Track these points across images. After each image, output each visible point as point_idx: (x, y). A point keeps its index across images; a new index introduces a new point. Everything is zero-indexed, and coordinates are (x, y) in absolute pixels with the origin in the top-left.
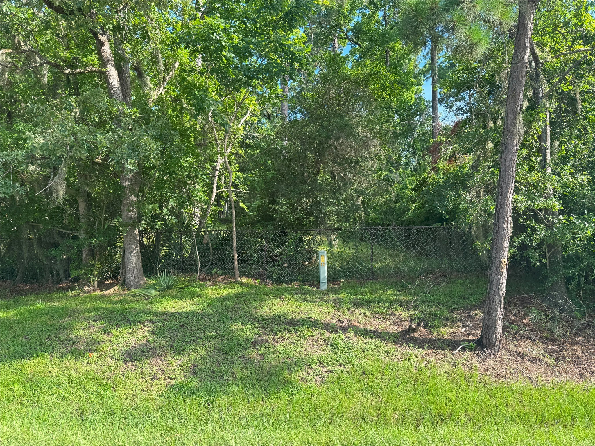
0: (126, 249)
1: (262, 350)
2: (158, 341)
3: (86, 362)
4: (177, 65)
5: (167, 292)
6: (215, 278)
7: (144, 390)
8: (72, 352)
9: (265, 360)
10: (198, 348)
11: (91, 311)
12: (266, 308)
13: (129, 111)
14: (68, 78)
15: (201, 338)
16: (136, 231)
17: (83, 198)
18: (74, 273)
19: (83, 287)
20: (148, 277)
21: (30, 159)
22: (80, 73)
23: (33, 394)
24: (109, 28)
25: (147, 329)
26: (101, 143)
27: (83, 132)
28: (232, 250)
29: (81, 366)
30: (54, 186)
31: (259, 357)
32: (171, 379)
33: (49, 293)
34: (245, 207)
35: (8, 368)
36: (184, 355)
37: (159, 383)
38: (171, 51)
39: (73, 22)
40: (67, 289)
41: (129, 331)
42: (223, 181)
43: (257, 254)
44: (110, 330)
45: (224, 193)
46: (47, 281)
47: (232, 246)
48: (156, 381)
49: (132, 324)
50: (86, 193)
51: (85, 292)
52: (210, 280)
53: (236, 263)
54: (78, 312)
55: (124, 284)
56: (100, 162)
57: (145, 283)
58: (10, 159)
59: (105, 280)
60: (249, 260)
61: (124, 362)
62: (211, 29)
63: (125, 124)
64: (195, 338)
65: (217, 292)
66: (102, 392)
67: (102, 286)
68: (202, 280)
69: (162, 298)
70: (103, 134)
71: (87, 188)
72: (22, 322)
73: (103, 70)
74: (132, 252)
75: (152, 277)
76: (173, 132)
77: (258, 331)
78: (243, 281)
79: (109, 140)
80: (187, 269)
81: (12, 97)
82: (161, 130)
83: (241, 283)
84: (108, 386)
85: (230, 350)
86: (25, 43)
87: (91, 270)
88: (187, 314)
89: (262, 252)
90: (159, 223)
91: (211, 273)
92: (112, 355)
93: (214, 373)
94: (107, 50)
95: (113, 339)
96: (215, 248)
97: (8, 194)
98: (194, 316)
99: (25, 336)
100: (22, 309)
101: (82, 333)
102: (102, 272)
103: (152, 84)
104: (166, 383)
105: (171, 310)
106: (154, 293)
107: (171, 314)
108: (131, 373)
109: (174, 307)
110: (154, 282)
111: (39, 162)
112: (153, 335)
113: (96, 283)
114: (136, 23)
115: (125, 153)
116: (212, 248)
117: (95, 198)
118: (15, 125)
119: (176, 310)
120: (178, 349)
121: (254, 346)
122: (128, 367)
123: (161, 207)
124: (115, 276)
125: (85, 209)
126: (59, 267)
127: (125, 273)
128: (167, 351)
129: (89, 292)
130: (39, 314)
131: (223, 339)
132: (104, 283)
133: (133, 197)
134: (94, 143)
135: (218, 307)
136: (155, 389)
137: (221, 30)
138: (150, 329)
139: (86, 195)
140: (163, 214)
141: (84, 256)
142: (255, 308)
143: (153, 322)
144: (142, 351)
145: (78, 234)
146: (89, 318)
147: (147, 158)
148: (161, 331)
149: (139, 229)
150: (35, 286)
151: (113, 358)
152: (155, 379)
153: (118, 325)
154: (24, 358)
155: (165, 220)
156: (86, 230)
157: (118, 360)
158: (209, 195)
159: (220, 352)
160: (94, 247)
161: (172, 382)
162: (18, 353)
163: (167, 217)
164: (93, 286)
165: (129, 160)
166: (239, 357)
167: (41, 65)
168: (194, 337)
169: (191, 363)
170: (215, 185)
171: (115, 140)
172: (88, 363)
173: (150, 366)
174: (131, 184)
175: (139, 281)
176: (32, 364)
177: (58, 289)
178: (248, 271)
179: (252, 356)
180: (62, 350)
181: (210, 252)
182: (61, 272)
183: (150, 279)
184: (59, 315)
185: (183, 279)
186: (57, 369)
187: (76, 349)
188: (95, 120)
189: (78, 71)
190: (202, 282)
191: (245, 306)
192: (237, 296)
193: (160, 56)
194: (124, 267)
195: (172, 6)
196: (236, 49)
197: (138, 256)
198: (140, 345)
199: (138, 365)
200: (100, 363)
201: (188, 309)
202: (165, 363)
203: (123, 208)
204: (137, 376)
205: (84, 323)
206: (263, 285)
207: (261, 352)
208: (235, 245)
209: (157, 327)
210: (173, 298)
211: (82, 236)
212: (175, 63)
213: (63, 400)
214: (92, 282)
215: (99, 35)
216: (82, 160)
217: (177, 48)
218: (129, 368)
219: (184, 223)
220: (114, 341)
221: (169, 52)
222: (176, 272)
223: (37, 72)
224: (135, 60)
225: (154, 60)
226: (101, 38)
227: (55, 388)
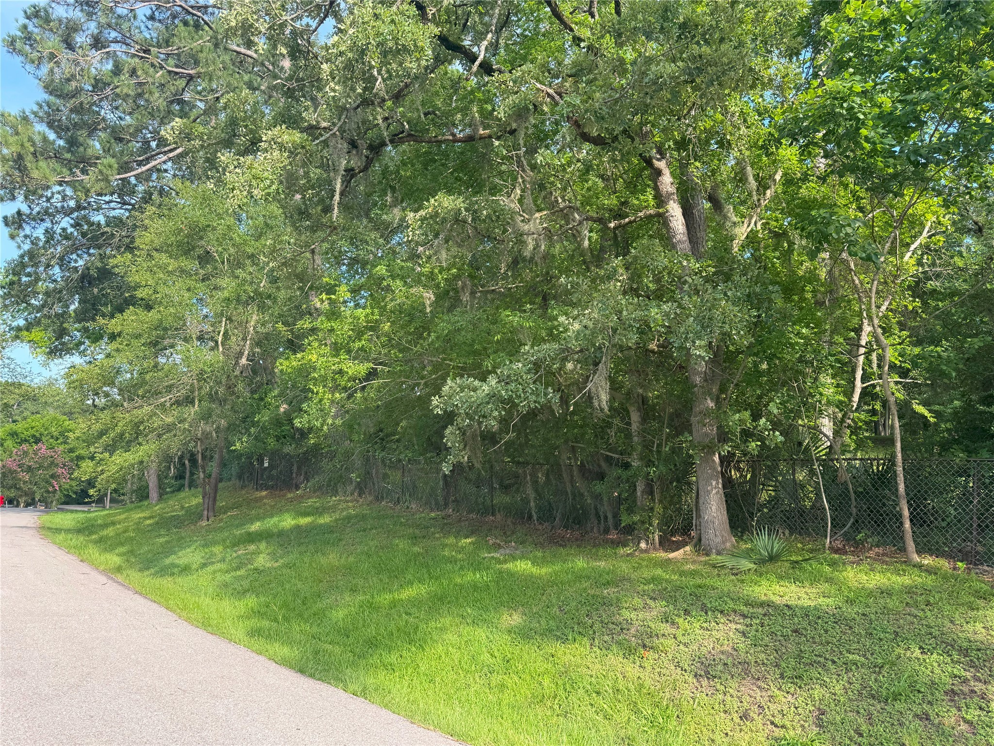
0: (700, 487)
1: (972, 714)
2: (752, 651)
3: (638, 663)
4: (778, 177)
5: (770, 566)
6: (863, 550)
7: (727, 734)
8: (619, 643)
9: (979, 737)
10: (828, 680)
11: (648, 582)
12: (979, 626)
13: (698, 265)
14: (615, 233)
15: (834, 662)
16: (716, 458)
17: (636, 405)
18: (625, 520)
19: (639, 543)
20: (739, 537)
21: (565, 355)
22: (630, 222)
23: (567, 698)
24: (669, 146)
25: (734, 626)
26: (655, 320)
27: (630, 307)
28: (897, 496)
29: (632, 669)
30: (594, 390)
31: (964, 727)
32: (776, 726)
33: (594, 546)
34: (926, 413)
35: (538, 651)
36: (800, 687)
37: (753, 728)
38: (766, 156)
39: (617, 153)
40: (616, 544)
41: (705, 625)
42: (875, 366)
43: (956, 509)
44: (674, 617)
45: (878, 388)
46: (592, 529)
47: (897, 490)
48: (748, 723)
49: (709, 613)
50: (640, 398)
51: (642, 551)
52: (853, 553)
53: (907, 525)
54: (629, 580)
55: (699, 546)
56: (656, 349)
57: (733, 546)
58: (541, 355)
59: (672, 536)
60: (936, 519)
61: (695, 676)
62: (836, 99)
63: (690, 286)
64: (822, 660)
65: (866, 578)
66: (661, 720)
67: (667, 544)
68: (836, 551)
69: (761, 575)
70: (659, 306)
71: (640, 391)
72: (557, 585)
73: (661, 210)
74: (709, 492)
75: (745, 538)
76: (771, 287)
77: (958, 670)
78: (926, 562)
79: (667, 314)
80: (807, 529)
81: (547, 273)
82: (750, 287)
83: (920, 566)
84: (669, 712)
85: (896, 697)
86: (563, 198)
87: (650, 517)
88: (806, 613)
89: (967, 506)
90: (753, 444)
91: (854, 539)
92: (676, 660)
93: (861, 735)
94: (667, 181)
95: (679, 632)
96: (862, 493)
97: (539, 403)
98: (819, 618)
99: (560, 607)
100: (557, 567)
101: (633, 615)
102: (666, 521)
103: (736, 216)
104: (767, 731)
105: (777, 600)
106: (746, 564)
107: (776, 607)
108: (706, 698)
109: (782, 594)
110: (749, 546)
111: (576, 356)
112: (743, 639)
113: (657, 538)
114: (708, 127)
115: (692, 333)
116: (855, 492)
117: (654, 405)
118: (549, 311)
119: (785, 600)
120: (789, 673)
121: (952, 701)
122: (701, 686)
123: (756, 417)
124: (686, 530)
125: (639, 422)
126: (606, 508)
127: (700, 526)
128: (768, 672)
129: (646, 551)
130: (579, 577)
131: (880, 673)
132: (669, 540)
133: (709, 401)
134: (646, 321)
135: (867, 606)
136: (747, 738)
137: (857, 94)
138: (739, 626)
139: (640, 401)
140: (759, 428)
141: (639, 494)
142: (952, 622)
143: (744, 616)
144: (725, 664)
145: (629, 460)
146: (644, 594)
147: (725, 336)
148: (759, 634)
149: (720, 454)
150: (577, 533)
151: (678, 666)
152: (746, 719)
153: (687, 612)
154: (557, 640)
155: (762, 439)
156: (641, 454)
157: (685, 670)
158: (849, 394)
159: (873, 697)
160: (652, 480)
161: (778, 732)
162: (551, 631)
163: (767, 433)
164: (653, 543)
165: (698, 343)
166: (916, 716)
167: (580, 223)
168: (820, 656)
169: (814, 705)
170: (859, 373)
171: (676, 313)
172: (641, 666)
173: (739, 694)
174: (706, 380)
175: (724, 543)
176: (568, 651)
177: (606, 541)
178: (937, 543)
179: (946, 721)
180: (606, 638)
181: (850, 499)
182: (610, 516)
183: (742, 540)
184: (604, 581)
185: (799, 545)
186: (598, 666)
187: (625, 639)
188: (648, 288)
189: (627, 220)
190: (837, 556)
191: (929, 614)
192: (909, 591)
193: (749, 168)
194: (699, 516)
195: (763, 84)
196: (887, 119)
197: (721, 498)
198: (722, 653)
199: (718, 686)
200: (659, 670)
201: (806, 602)
202: (764, 694)
203: (694, 420)
204: (717, 707)
205: (637, 601)
206: (973, 574)
207: (969, 717)
208: (902, 487)
209: (751, 625)
210: (781, 578)
211: (635, 464)
212: (775, 173)
213: (605, 717)
214: (651, 536)
215: (654, 161)
216: (630, 348)
217: (777, 148)
218: (703, 690)
219: (800, 444)
220: (680, 638)
221: (764, 158)
222: (787, 532)
223: (577, 235)
224: (708, 185)
225: (740, 178)
226: (657, 164)
227: (594, 695)
